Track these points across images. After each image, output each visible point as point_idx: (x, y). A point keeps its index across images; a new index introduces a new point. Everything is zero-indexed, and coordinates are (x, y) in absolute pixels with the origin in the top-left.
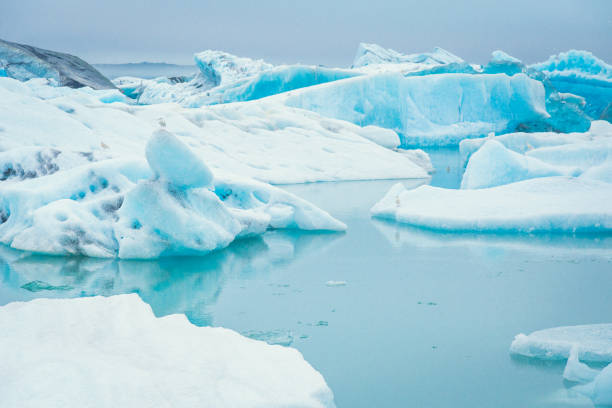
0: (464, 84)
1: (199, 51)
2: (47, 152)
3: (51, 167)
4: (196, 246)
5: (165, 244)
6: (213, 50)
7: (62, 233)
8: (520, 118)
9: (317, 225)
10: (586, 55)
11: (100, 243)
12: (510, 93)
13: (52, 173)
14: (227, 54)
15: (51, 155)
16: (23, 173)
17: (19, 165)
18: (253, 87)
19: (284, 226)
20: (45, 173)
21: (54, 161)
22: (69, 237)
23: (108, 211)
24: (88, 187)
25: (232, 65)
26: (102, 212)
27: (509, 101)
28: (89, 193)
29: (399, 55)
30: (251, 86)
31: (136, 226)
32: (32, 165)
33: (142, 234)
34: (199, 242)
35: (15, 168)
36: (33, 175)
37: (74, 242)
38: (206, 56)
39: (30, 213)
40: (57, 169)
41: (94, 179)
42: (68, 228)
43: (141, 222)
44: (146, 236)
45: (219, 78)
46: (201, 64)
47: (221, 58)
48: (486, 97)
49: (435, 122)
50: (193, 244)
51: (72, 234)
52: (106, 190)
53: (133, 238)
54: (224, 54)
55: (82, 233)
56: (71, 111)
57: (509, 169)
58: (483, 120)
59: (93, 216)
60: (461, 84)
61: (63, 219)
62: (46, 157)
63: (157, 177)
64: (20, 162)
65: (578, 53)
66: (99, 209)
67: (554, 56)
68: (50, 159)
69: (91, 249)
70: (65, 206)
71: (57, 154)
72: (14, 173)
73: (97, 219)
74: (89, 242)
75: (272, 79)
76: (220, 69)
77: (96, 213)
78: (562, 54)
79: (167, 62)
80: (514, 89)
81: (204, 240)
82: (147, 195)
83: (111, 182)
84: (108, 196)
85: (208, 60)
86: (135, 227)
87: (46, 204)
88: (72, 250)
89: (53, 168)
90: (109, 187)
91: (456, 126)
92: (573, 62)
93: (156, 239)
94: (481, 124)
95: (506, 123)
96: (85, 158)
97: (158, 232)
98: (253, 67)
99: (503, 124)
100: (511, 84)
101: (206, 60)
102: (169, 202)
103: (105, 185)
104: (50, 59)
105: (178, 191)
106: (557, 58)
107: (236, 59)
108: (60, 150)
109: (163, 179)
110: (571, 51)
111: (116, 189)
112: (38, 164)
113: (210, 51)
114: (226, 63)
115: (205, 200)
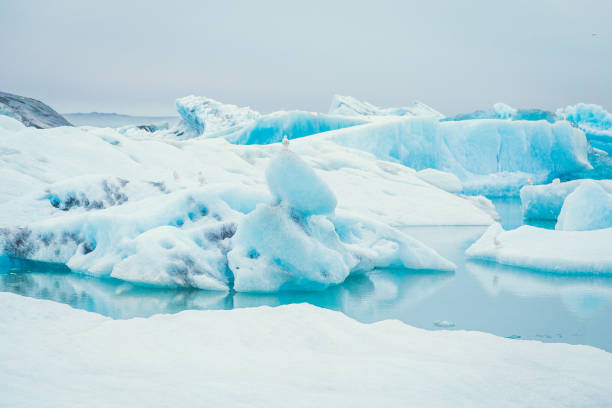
0: (502, 131)
1: (181, 97)
2: (114, 181)
3: (119, 197)
4: (322, 279)
5: (287, 275)
6: (196, 96)
7: (169, 262)
8: (561, 169)
9: (426, 264)
10: (597, 108)
11: (210, 275)
12: (551, 142)
13: (120, 203)
14: (211, 101)
15: (118, 184)
16: (87, 203)
17: (83, 195)
18: (248, 134)
19: (387, 265)
20: (112, 203)
21: (122, 191)
22: (176, 267)
23: (211, 240)
24: (186, 214)
25: (216, 112)
26: (206, 242)
27: (550, 151)
28: (187, 221)
29: (375, 109)
30: (245, 134)
31: (253, 255)
32: (98, 195)
33: (261, 264)
34: (325, 274)
35: (79, 198)
36: (99, 206)
37: (182, 273)
38: (188, 102)
39: (126, 241)
40: (126, 200)
41: (193, 205)
42: (176, 257)
43: (259, 251)
44: (265, 266)
45: (203, 125)
46: (183, 111)
47: (205, 103)
48: (526, 146)
49: (471, 171)
50: (318, 276)
51: (180, 264)
52: (205, 218)
53: (251, 269)
54: (207, 100)
55: (190, 262)
56: (117, 143)
57: (607, 213)
58: (522, 170)
59: (196, 246)
60: (499, 131)
61: (169, 246)
62: (113, 186)
63: (279, 201)
64: (83, 190)
65: (587, 107)
66: (202, 238)
67: (562, 110)
68: (117, 189)
69: (201, 280)
70: (169, 232)
71: (124, 183)
72: (78, 203)
73: (201, 249)
74: (198, 272)
75: (269, 126)
76: (203, 115)
77: (199, 242)
78: (570, 107)
79: (118, 113)
80: (556, 137)
81: (331, 272)
82: (268, 221)
83: (212, 209)
84: (210, 224)
85: (191, 106)
86: (252, 257)
87: (142, 232)
88: (180, 281)
89: (121, 198)
90: (210, 214)
91: (495, 175)
92: (582, 116)
93: (277, 269)
94: (520, 175)
95: (547, 174)
96: (157, 188)
97: (278, 262)
98: (240, 115)
99: (544, 174)
100: (553, 132)
101: (189, 106)
102: (292, 229)
103: (204, 212)
104: (12, 103)
105: (299, 217)
106: (564, 112)
107: (221, 107)
108: (128, 179)
109: (286, 203)
110: (580, 104)
111: (217, 217)
112: (105, 193)
113: (192, 96)
114: (210, 109)
115: (322, 230)
